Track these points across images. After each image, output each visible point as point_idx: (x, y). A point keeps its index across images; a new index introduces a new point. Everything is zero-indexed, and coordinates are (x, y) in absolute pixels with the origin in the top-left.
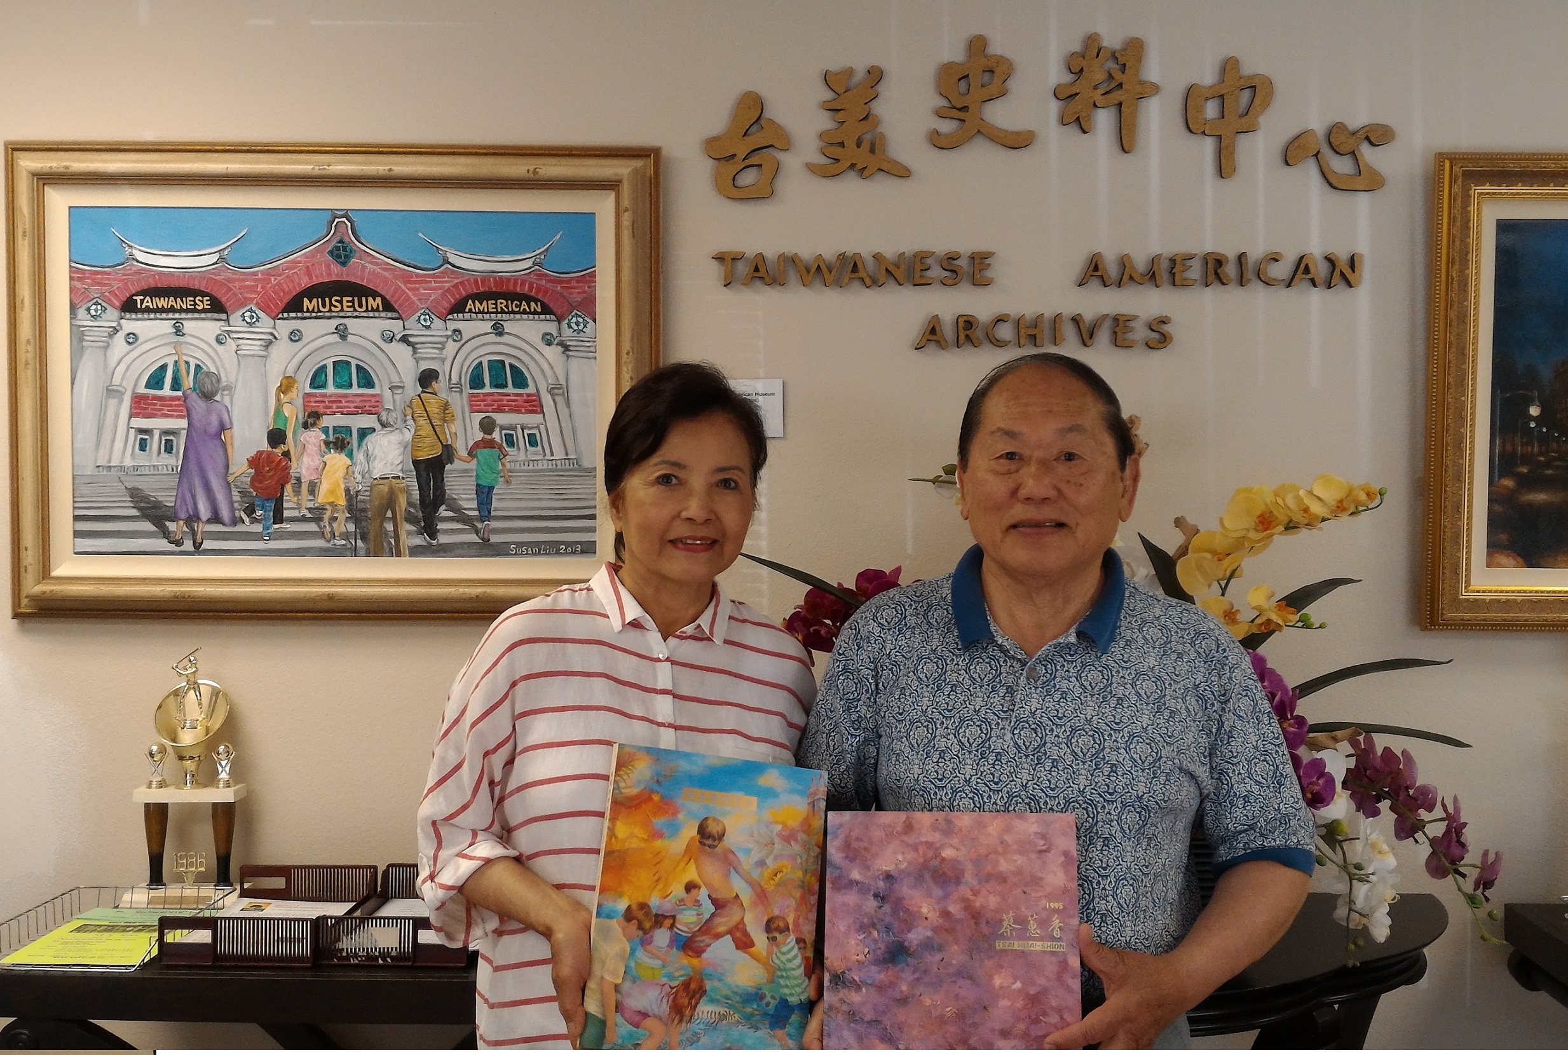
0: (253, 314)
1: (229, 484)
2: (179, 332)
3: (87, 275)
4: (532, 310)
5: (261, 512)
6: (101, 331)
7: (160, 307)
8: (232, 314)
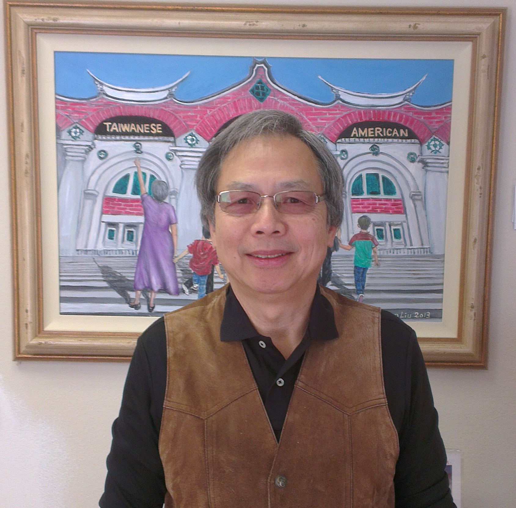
0: (194, 137)
1: (174, 264)
2: (138, 150)
3: (68, 105)
4: (401, 135)
5: (197, 285)
6: (79, 149)
7: (124, 131)
8: (178, 137)
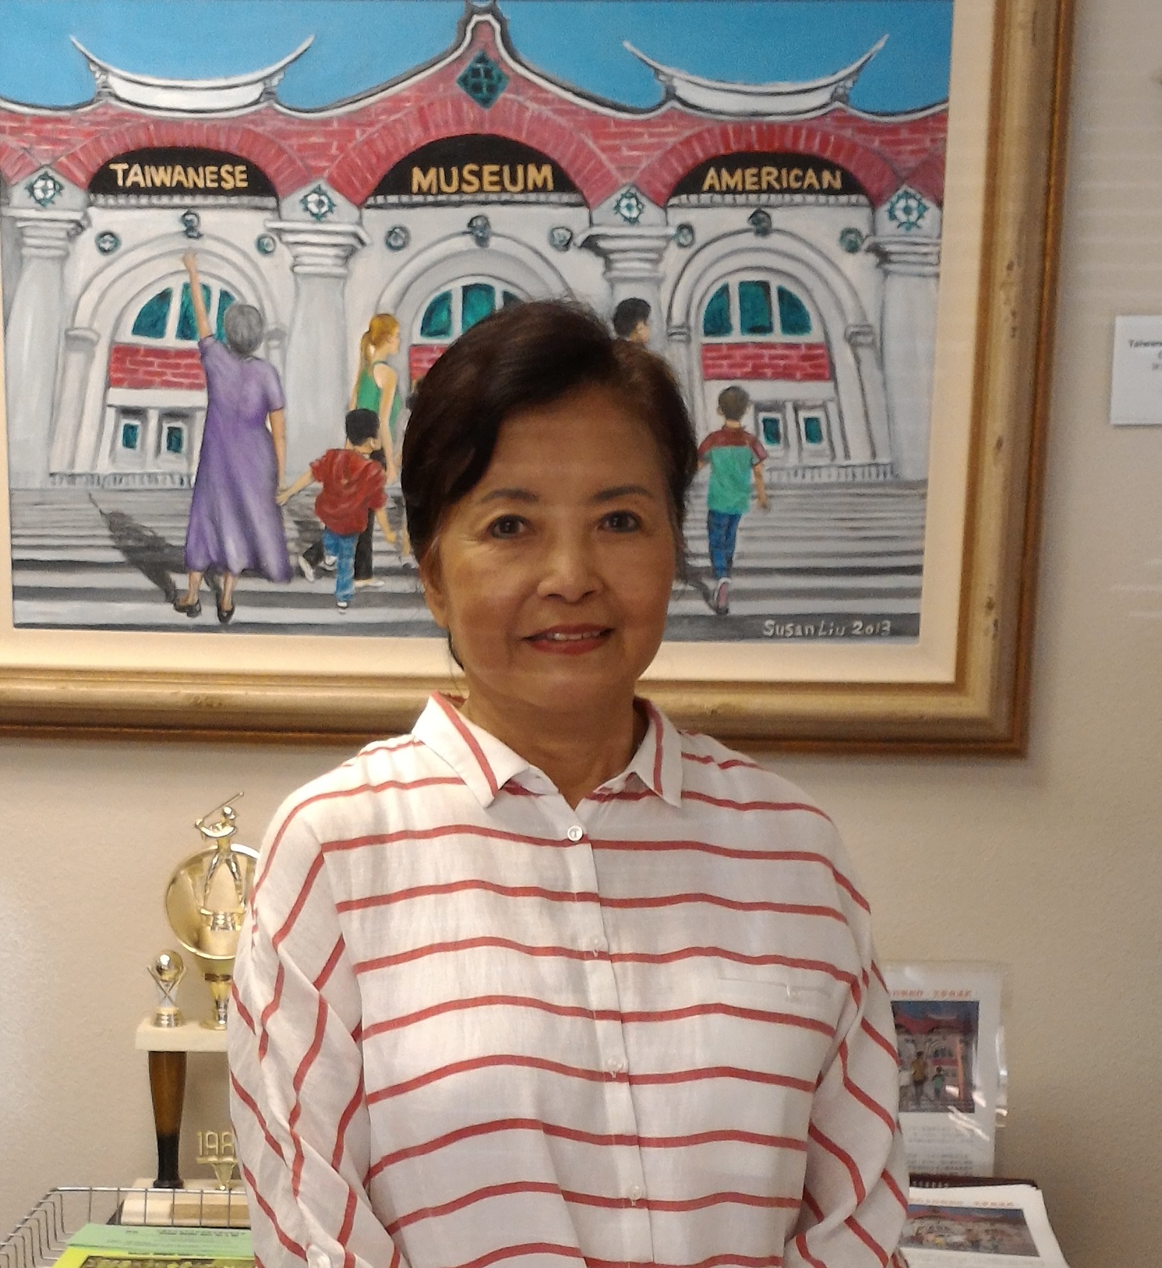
0: (323, 198)
1: (278, 509)
2: (191, 230)
3: (28, 124)
4: (825, 185)
5: (334, 557)
7: (158, 183)
8: (285, 197)
